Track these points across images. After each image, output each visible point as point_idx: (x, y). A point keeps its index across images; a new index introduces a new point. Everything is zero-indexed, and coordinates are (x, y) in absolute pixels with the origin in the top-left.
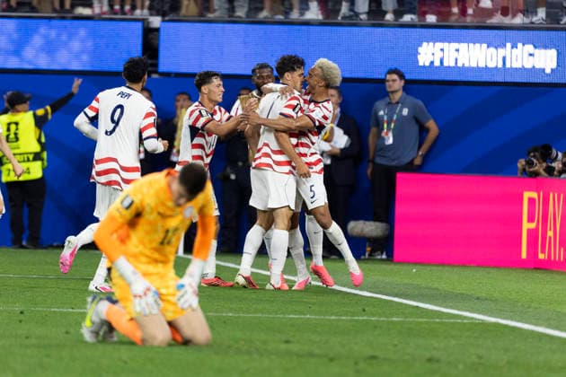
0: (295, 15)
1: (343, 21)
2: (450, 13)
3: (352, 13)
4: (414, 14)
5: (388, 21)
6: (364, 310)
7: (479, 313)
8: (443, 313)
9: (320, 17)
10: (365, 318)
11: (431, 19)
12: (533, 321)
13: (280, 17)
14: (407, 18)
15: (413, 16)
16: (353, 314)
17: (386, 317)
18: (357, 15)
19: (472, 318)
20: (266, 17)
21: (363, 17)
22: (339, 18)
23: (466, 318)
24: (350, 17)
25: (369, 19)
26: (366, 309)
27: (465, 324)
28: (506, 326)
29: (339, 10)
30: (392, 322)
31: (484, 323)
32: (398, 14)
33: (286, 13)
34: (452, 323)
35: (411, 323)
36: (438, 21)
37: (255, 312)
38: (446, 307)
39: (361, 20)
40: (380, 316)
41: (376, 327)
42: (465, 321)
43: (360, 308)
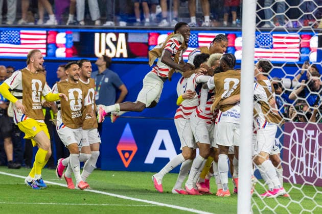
0: (40, 22)
1: (69, 26)
3: (75, 21)
4: (112, 21)
5: (97, 25)
6: (85, 200)
7: (154, 201)
8: (132, 201)
9: (56, 24)
10: (86, 204)
11: (123, 24)
12: (187, 205)
13: (32, 24)
14: (109, 24)
15: (112, 23)
16: (78, 202)
17: (98, 203)
19: (150, 204)
20: (23, 24)
21: (82, 23)
22: (67, 24)
23: (146, 204)
24: (74, 24)
25: (85, 25)
26: (86, 199)
27: (145, 207)
28: (170, 208)
29: (68, 19)
30: (101, 206)
31: (157, 207)
32: (103, 21)
33: (36, 22)
34: (138, 207)
35: (113, 207)
36: (127, 25)
37: (19, 201)
38: (134, 197)
39: (81, 25)
40: (94, 202)
41: (92, 209)
42: (145, 206)
43: (82, 199)
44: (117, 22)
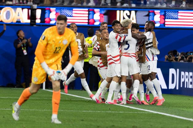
0: (85, 4)
2: (140, 4)
3: (105, 3)
4: (127, 4)
5: (118, 6)
6: (110, 109)
7: (151, 110)
8: (138, 110)
9: (94, 5)
10: (110, 112)
11: (134, 5)
12: (170, 113)
13: (80, 5)
14: (125, 5)
15: (127, 5)
16: (106, 110)
17: (117, 111)
18: (107, 4)
19: (148, 112)
20: (75, 5)
21: (109, 5)
22: (101, 5)
23: (146, 112)
24: (105, 5)
25: (111, 6)
26: (110, 108)
27: (146, 114)
28: (161, 115)
29: (101, 2)
30: (120, 113)
31: (153, 114)
34: (141, 114)
35: (127, 113)
36: (136, 6)
37: (71, 110)
38: (139, 108)
39: (109, 6)
40: (115, 111)
41: (114, 115)
42: (146, 113)
43: (109, 109)
44: (130, 4)
